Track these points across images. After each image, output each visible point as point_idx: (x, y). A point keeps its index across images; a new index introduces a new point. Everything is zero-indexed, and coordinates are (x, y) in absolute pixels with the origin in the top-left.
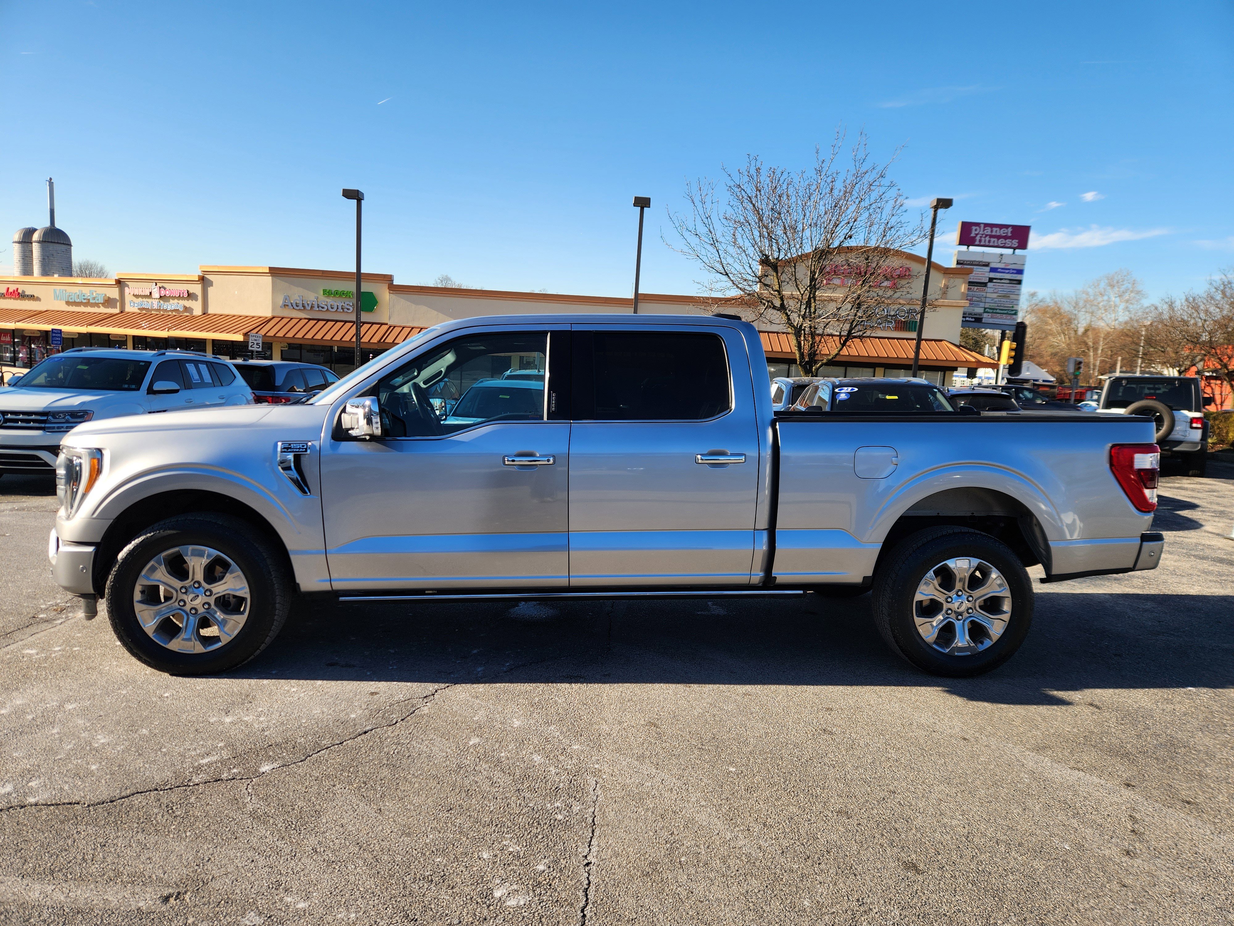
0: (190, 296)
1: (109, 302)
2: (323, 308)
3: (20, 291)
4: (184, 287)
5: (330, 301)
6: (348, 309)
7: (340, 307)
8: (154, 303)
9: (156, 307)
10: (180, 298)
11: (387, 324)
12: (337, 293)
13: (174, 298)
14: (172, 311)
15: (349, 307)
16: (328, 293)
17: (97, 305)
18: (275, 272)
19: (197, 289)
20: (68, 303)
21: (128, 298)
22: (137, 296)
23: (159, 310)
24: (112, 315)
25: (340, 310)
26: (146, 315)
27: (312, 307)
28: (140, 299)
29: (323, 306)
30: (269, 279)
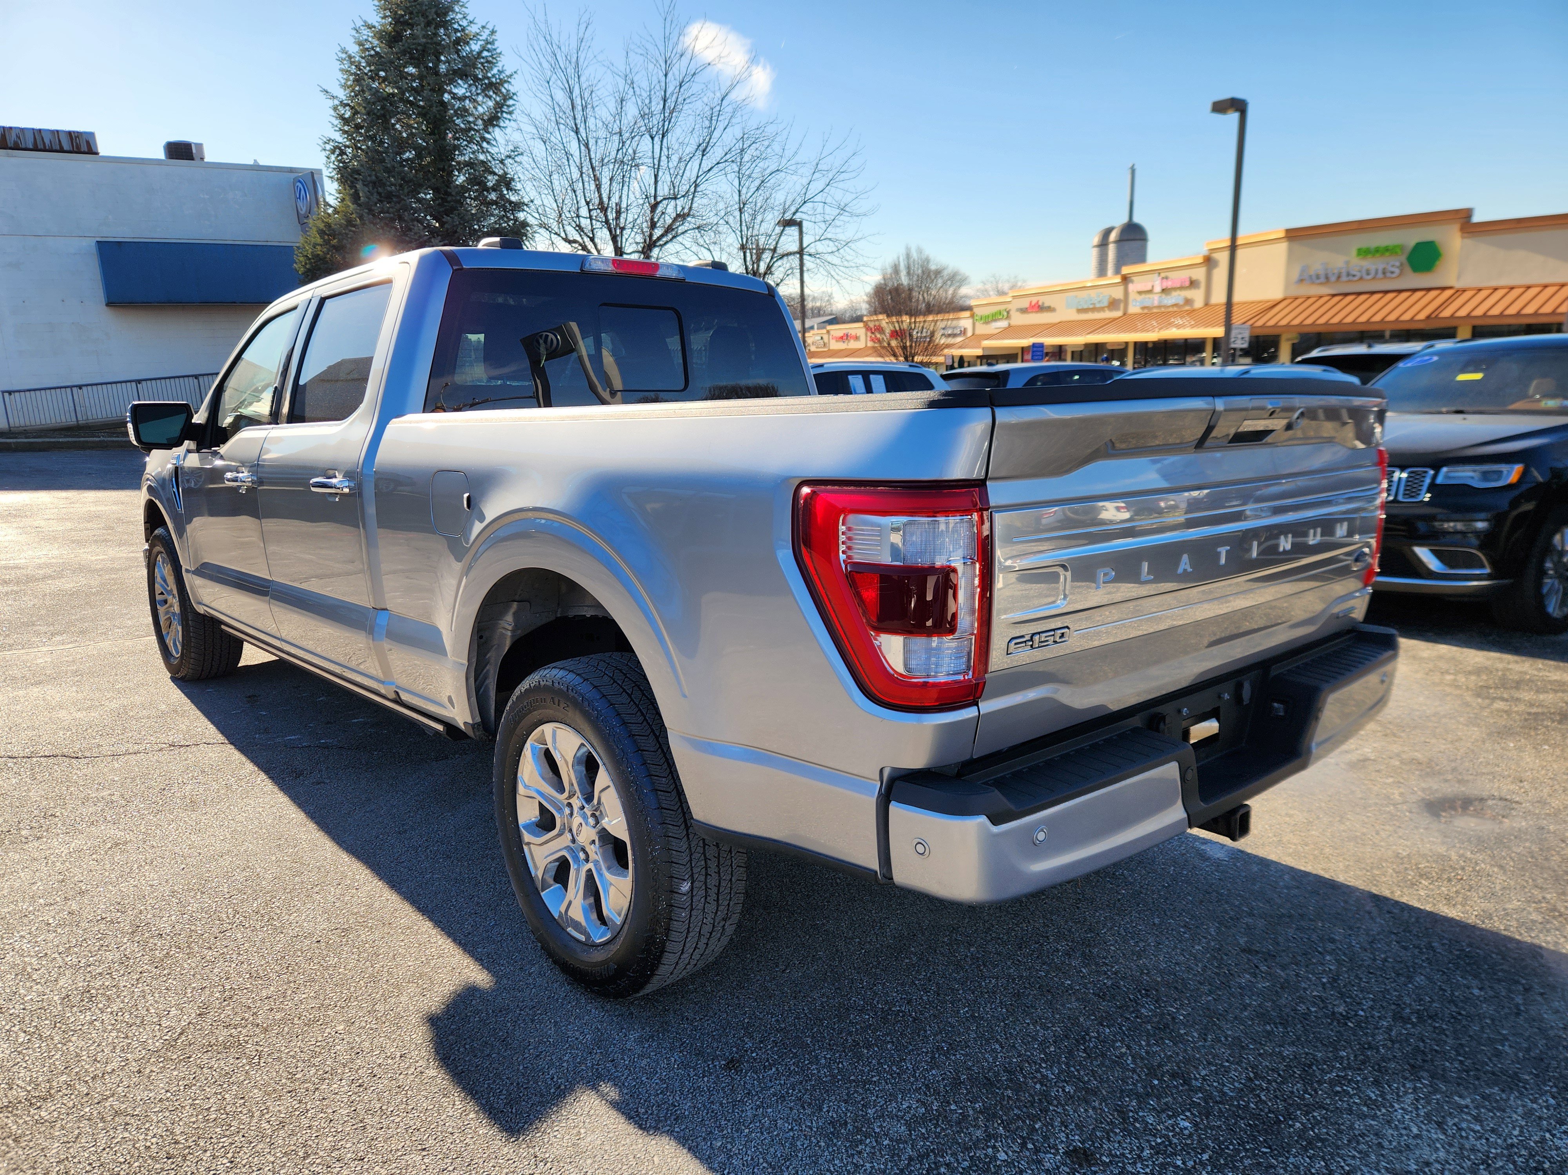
0: (1193, 284)
1: (1113, 304)
2: (1354, 276)
3: (1040, 303)
4: (1185, 275)
5: (1368, 264)
6: (1392, 273)
7: (1380, 272)
8: (1155, 300)
9: (1156, 303)
10: (1181, 288)
11: (1451, 288)
12: (1377, 250)
13: (1175, 289)
14: (1173, 306)
15: (1393, 269)
16: (1364, 253)
17: (1102, 309)
18: (1294, 235)
19: (1199, 274)
20: (1080, 311)
21: (1132, 296)
22: (1140, 293)
23: (1159, 307)
24: (1115, 319)
25: (1380, 275)
26: (1149, 315)
27: (1339, 277)
28: (1143, 296)
29: (1355, 273)
30: (1284, 246)
